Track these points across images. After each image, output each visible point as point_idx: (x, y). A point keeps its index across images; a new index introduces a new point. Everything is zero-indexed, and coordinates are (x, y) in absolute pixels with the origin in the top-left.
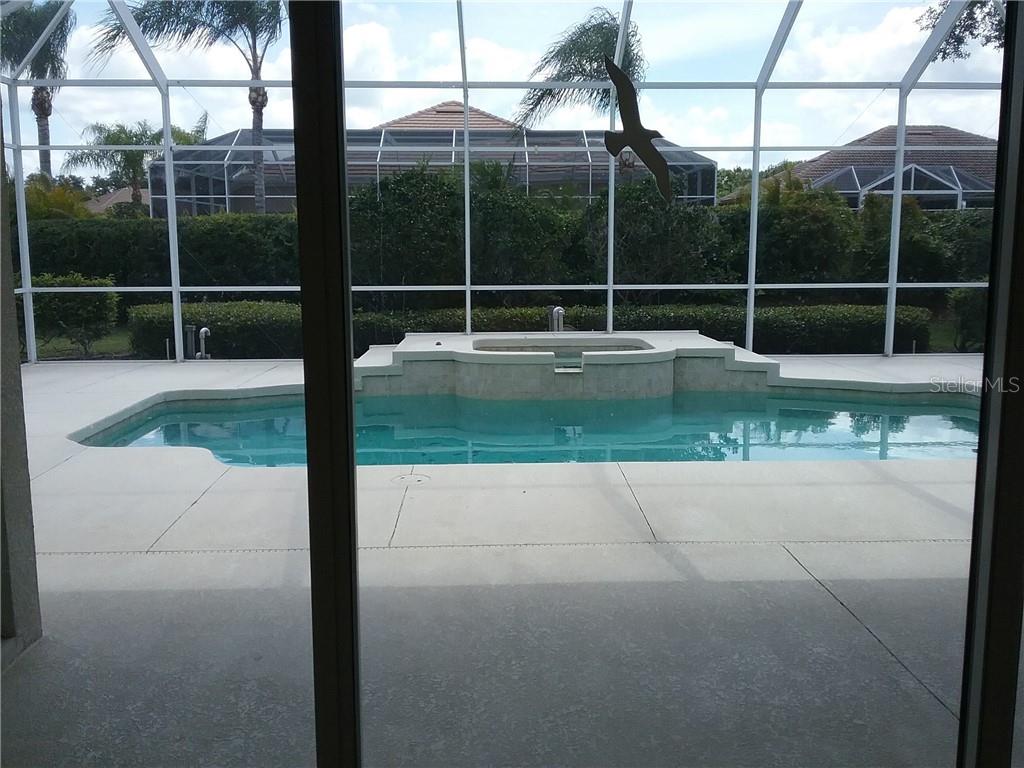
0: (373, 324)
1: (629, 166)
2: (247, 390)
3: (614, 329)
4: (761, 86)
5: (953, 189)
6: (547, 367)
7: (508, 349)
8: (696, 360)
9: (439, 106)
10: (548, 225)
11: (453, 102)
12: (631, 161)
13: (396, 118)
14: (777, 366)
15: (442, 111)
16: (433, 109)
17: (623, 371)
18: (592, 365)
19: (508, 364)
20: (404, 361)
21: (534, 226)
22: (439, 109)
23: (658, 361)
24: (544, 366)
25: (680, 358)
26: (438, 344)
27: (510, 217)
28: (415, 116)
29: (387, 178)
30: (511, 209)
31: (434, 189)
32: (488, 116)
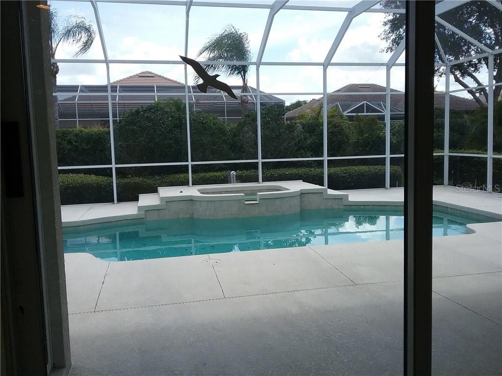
0: (138, 183)
1: (246, 103)
2: (85, 221)
3: (263, 181)
4: (326, 64)
5: (382, 112)
6: (242, 201)
7: (213, 193)
8: (310, 195)
9: (140, 74)
10: (222, 131)
11: (147, 72)
12: (247, 100)
13: (118, 79)
14: (347, 196)
15: (143, 76)
16: (137, 75)
17: (278, 201)
18: (263, 199)
19: (221, 201)
20: (166, 202)
21: (216, 131)
22: (140, 75)
23: (292, 196)
24: (239, 201)
25: (303, 194)
26: (181, 192)
27: (203, 128)
28: (128, 78)
29: (138, 109)
30: (203, 123)
31: (163, 114)
32: (166, 79)
